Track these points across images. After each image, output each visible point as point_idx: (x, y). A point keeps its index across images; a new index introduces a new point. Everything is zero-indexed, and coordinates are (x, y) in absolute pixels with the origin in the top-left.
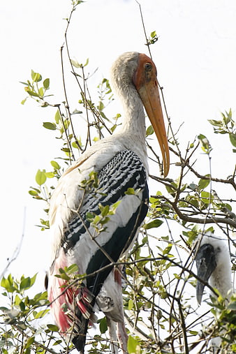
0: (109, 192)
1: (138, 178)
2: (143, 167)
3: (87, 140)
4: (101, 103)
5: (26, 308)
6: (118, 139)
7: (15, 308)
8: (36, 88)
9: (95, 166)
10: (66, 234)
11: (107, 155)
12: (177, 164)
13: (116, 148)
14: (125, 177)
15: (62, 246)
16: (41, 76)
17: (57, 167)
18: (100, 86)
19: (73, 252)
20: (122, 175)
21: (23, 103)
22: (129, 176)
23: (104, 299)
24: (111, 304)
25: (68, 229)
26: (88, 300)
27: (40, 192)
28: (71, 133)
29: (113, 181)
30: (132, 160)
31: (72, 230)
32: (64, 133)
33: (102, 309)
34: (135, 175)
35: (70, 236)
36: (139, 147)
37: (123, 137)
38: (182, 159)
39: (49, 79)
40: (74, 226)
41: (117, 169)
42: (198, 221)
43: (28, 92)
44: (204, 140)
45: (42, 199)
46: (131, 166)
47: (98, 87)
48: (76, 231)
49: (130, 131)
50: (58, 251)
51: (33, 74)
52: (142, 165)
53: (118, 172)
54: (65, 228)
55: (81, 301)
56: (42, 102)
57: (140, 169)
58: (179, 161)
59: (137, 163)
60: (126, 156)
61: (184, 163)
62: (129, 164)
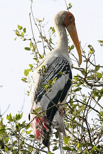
0: (54, 75)
1: (66, 68)
2: (68, 63)
3: (44, 54)
4: (50, 38)
5: (19, 128)
6: (56, 52)
7: (14, 128)
8: (20, 33)
9: (47, 64)
10: (36, 95)
11: (52, 59)
12: (84, 61)
13: (56, 56)
14: (61, 68)
15: (35, 101)
16: (22, 27)
17: (32, 67)
18: (49, 31)
19: (40, 103)
20: (59, 67)
21: (15, 40)
22: (63, 68)
23: (55, 122)
24: (58, 124)
25: (37, 93)
26: (48, 124)
27: (26, 79)
28: (37, 51)
29: (55, 70)
30: (63, 60)
31: (39, 93)
32: (34, 51)
33: (54, 127)
34: (65, 67)
35: (38, 96)
36: (66, 54)
37: (58, 51)
38: (86, 59)
39: (25, 28)
40: (40, 91)
41: (57, 65)
42: (96, 86)
43: (17, 35)
44: (91, 47)
45: (27, 82)
46: (63, 63)
47: (48, 31)
48: (41, 93)
49: (61, 47)
50: (33, 103)
51: (19, 26)
52: (68, 62)
53: (57, 66)
54: (36, 93)
55: (45, 124)
56: (23, 39)
57: (67, 64)
58: (85, 60)
59: (66, 62)
60: (61, 59)
61: (88, 60)
62: (62, 62)
